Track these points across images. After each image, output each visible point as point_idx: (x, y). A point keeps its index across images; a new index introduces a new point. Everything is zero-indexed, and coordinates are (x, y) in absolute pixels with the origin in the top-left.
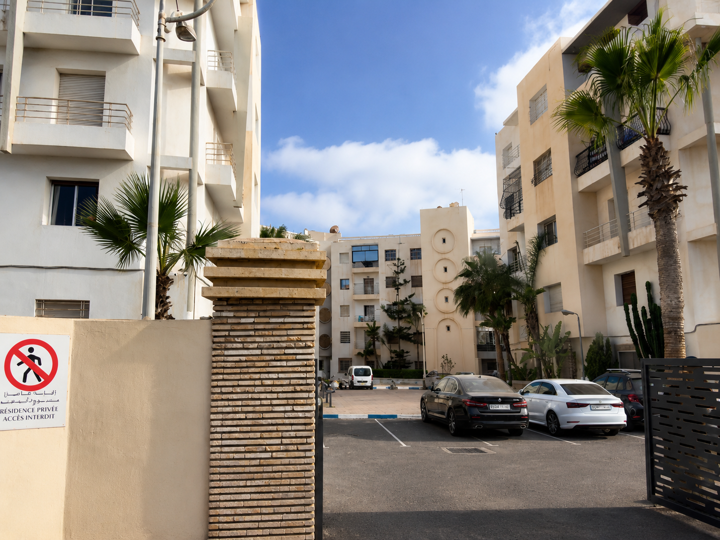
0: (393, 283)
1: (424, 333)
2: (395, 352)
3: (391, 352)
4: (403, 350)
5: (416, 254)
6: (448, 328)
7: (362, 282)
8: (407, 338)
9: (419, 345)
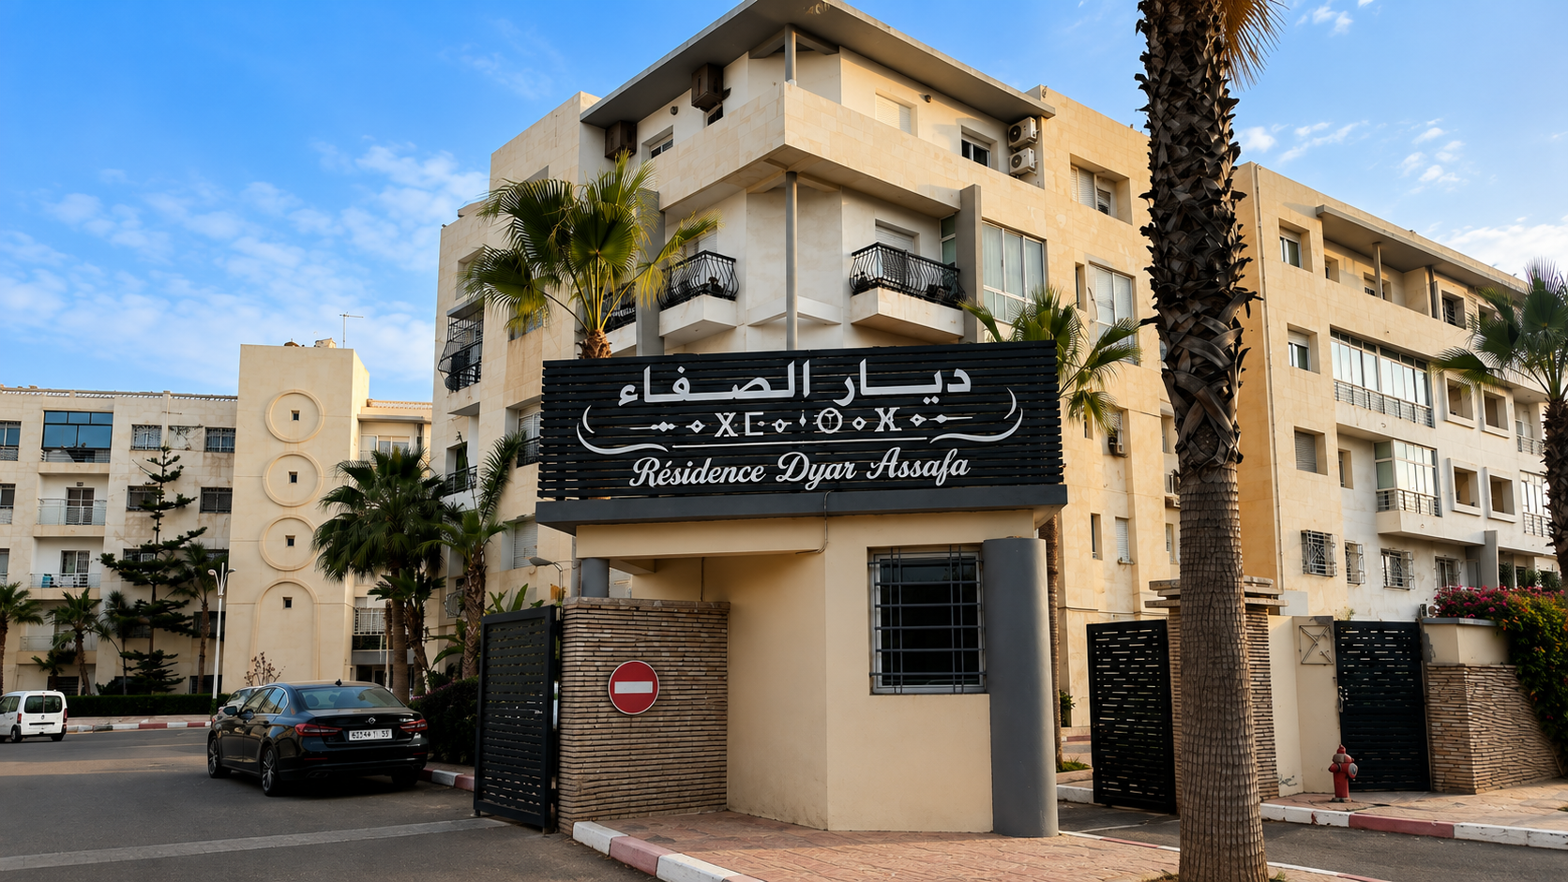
0: (145, 500)
1: (223, 614)
2: (138, 656)
3: (125, 656)
4: (160, 652)
5: (221, 441)
6: (288, 603)
7: (63, 495)
8: (175, 625)
9: (207, 640)
